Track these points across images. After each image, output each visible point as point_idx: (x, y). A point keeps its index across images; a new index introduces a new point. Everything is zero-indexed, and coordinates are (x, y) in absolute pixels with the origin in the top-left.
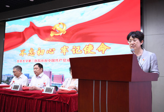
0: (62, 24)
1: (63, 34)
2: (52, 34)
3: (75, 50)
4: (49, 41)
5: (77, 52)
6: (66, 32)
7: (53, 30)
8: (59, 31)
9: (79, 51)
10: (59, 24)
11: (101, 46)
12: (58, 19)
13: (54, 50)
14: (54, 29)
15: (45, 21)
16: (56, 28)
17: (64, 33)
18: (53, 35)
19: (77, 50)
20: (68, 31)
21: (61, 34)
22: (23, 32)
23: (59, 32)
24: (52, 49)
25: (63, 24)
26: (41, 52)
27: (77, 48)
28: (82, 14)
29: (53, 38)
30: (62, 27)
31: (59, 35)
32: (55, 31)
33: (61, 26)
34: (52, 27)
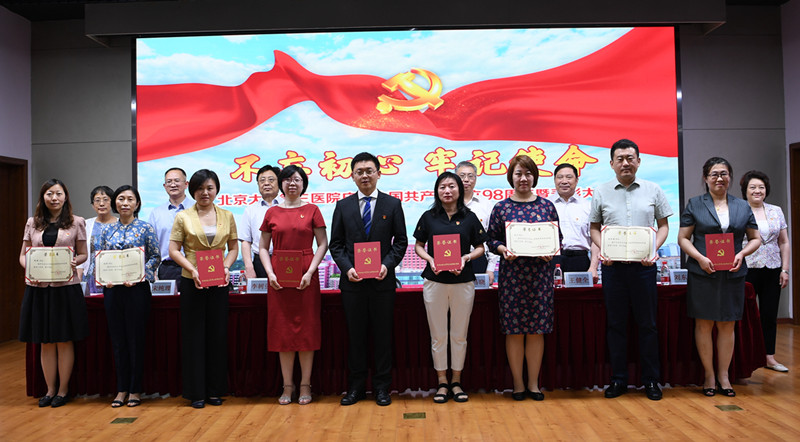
0: (424, 74)
1: (430, 109)
2: (384, 106)
3: (482, 164)
4: (372, 128)
5: (487, 170)
6: (442, 102)
7: (387, 92)
8: (416, 98)
9: (498, 166)
10: (414, 72)
11: (569, 155)
12: (408, 56)
13: (397, 160)
14: (393, 89)
15: (349, 56)
16: (399, 87)
17: (435, 104)
18: (390, 109)
19: (487, 164)
20: (452, 99)
21: (422, 108)
22: (239, 88)
23: (416, 100)
24: (387, 158)
25: (430, 74)
26: (342, 168)
27: (487, 156)
28: (501, 51)
29: (392, 120)
30: (428, 86)
31: (417, 112)
32: (398, 95)
33: (423, 80)
34: (384, 81)
